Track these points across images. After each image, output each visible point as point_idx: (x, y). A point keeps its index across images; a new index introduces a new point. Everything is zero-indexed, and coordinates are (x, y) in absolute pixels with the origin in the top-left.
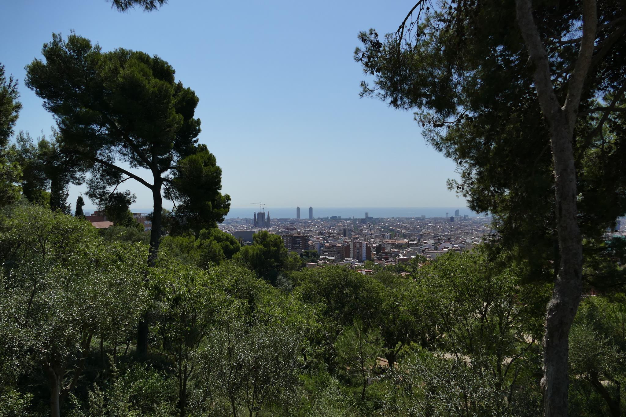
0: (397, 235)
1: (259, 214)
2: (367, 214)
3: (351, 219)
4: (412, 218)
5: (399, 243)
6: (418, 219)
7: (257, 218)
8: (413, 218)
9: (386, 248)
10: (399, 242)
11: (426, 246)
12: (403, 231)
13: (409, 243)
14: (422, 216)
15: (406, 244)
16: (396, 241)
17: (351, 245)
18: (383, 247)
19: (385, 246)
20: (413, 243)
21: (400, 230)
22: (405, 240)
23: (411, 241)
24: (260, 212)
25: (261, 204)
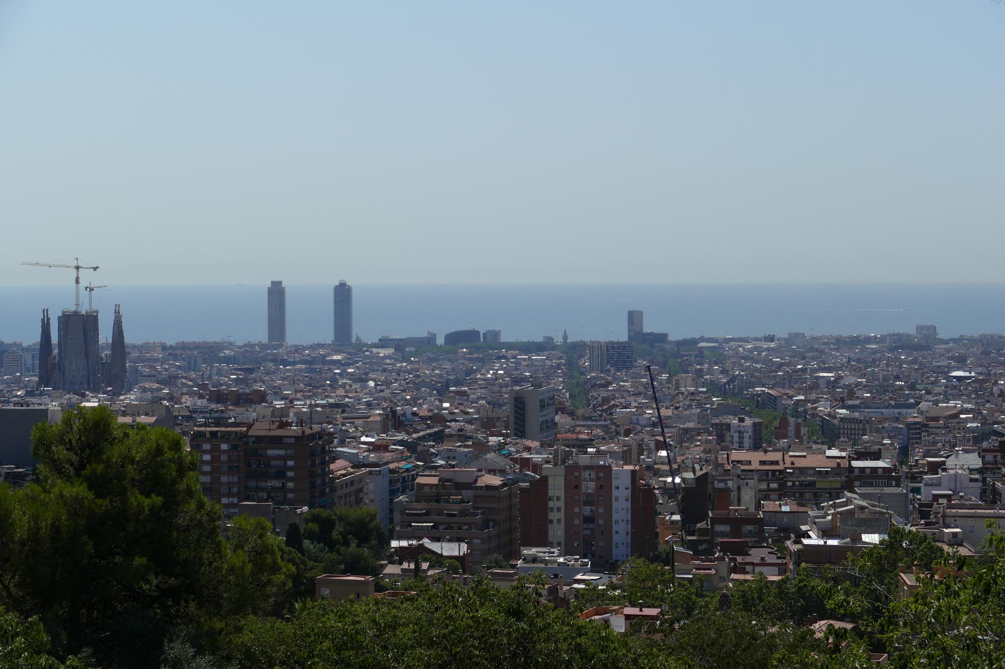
0: (791, 429)
1: (68, 320)
2: (634, 318)
3: (554, 347)
4: (869, 340)
5: (803, 471)
6: (900, 343)
8: (875, 340)
9: (733, 496)
10: (800, 463)
11: (938, 484)
12: (823, 408)
13: (851, 469)
14: (920, 328)
15: (839, 475)
16: (788, 461)
17: (551, 481)
18: (721, 490)
19: (730, 483)
20: (874, 470)
21: (806, 401)
22: (834, 452)
23: (860, 456)
24: (73, 308)
25: (77, 268)
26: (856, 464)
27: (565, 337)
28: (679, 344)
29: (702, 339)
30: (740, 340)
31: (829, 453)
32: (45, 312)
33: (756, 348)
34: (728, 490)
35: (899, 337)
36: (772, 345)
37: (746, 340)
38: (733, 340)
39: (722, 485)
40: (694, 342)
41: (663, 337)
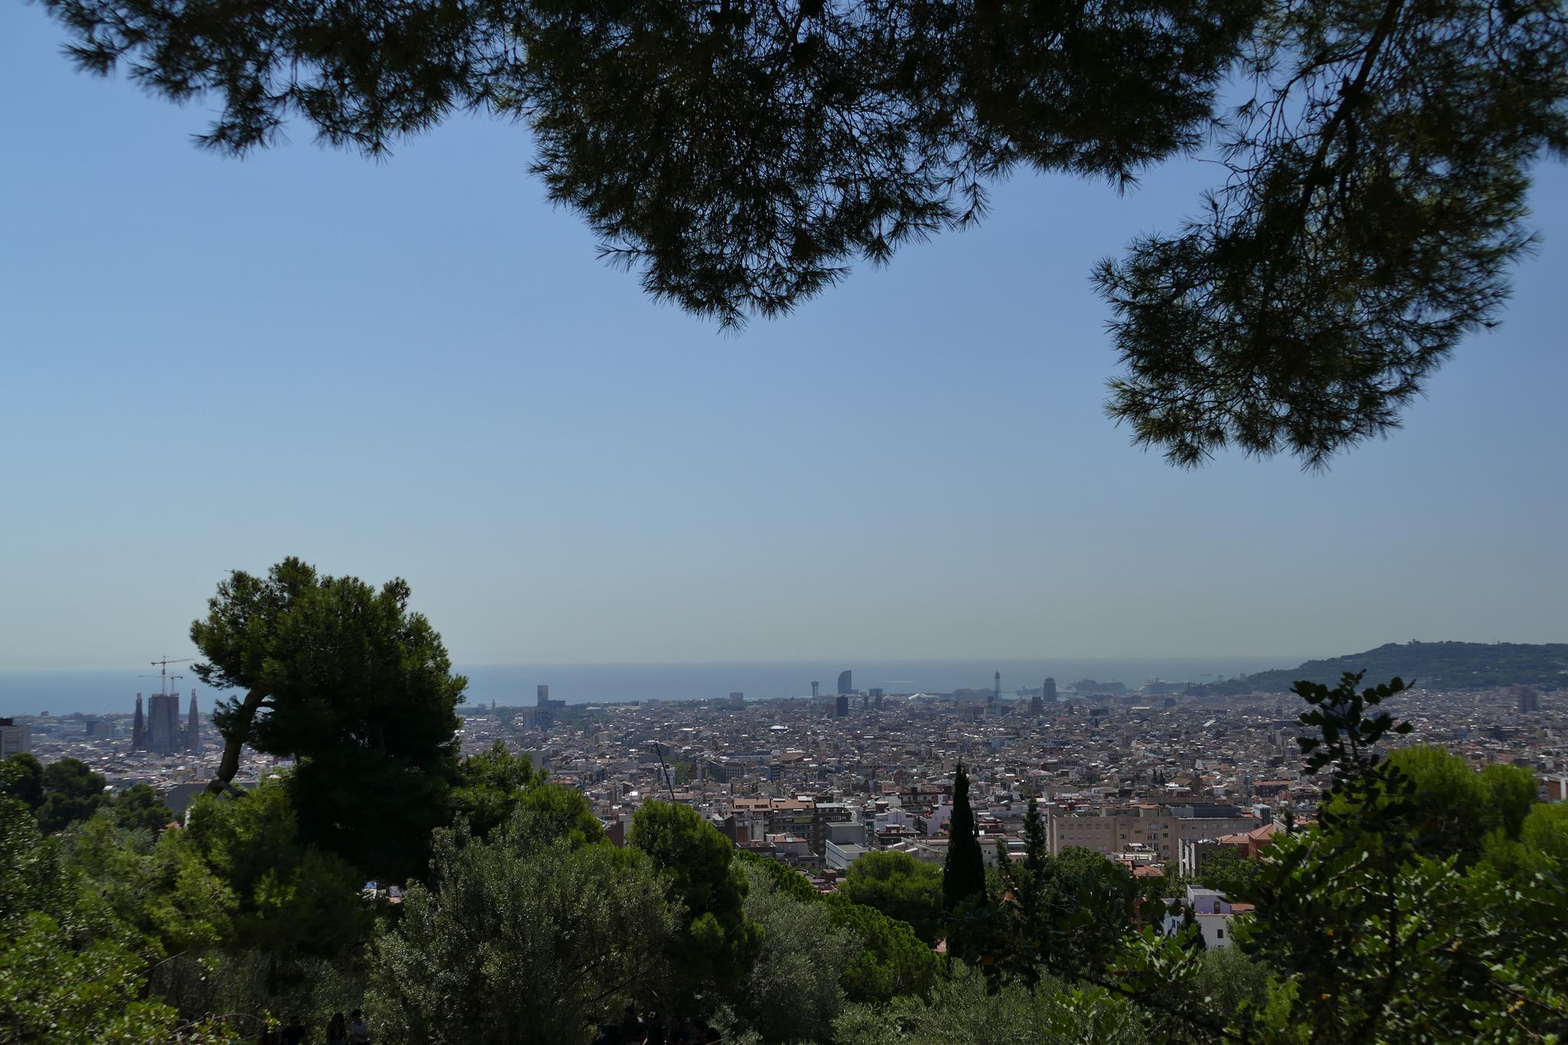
1: (155, 701)
2: (542, 691)
3: (487, 713)
4: (700, 703)
5: (784, 811)
6: (721, 706)
7: (145, 711)
8: (703, 703)
9: (749, 831)
10: (782, 806)
11: (885, 819)
13: (816, 809)
14: (732, 695)
15: (808, 814)
16: (774, 805)
17: (625, 825)
18: (739, 828)
19: (746, 823)
20: (831, 809)
21: (693, 750)
22: (804, 798)
23: (821, 800)
24: (160, 692)
25: (164, 663)
26: (819, 805)
27: (494, 704)
28: (572, 707)
29: (589, 705)
30: (615, 705)
31: (800, 798)
32: (139, 695)
33: (628, 711)
34: (746, 828)
35: (719, 701)
36: (638, 708)
37: (618, 705)
38: (610, 704)
39: (741, 824)
40: (583, 706)
41: (562, 704)
